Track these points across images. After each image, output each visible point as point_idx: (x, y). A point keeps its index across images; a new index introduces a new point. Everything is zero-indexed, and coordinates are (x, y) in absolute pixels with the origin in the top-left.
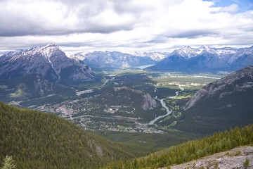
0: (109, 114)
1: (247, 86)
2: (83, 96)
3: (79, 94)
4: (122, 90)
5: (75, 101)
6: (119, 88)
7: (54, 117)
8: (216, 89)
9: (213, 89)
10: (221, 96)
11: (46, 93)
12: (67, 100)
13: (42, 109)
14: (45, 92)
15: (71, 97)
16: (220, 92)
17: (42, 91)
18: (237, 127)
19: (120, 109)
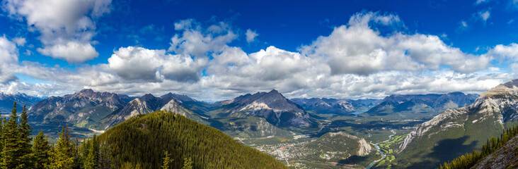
0: (325, 160)
1: (449, 126)
2: (300, 140)
3: (296, 138)
4: (338, 136)
5: (292, 145)
6: (335, 134)
7: (270, 158)
8: (425, 131)
9: (422, 131)
10: (429, 136)
11: (267, 134)
12: (285, 143)
13: (261, 149)
14: (265, 133)
15: (289, 140)
16: (428, 132)
17: (263, 132)
18: (445, 164)
19: (335, 155)
